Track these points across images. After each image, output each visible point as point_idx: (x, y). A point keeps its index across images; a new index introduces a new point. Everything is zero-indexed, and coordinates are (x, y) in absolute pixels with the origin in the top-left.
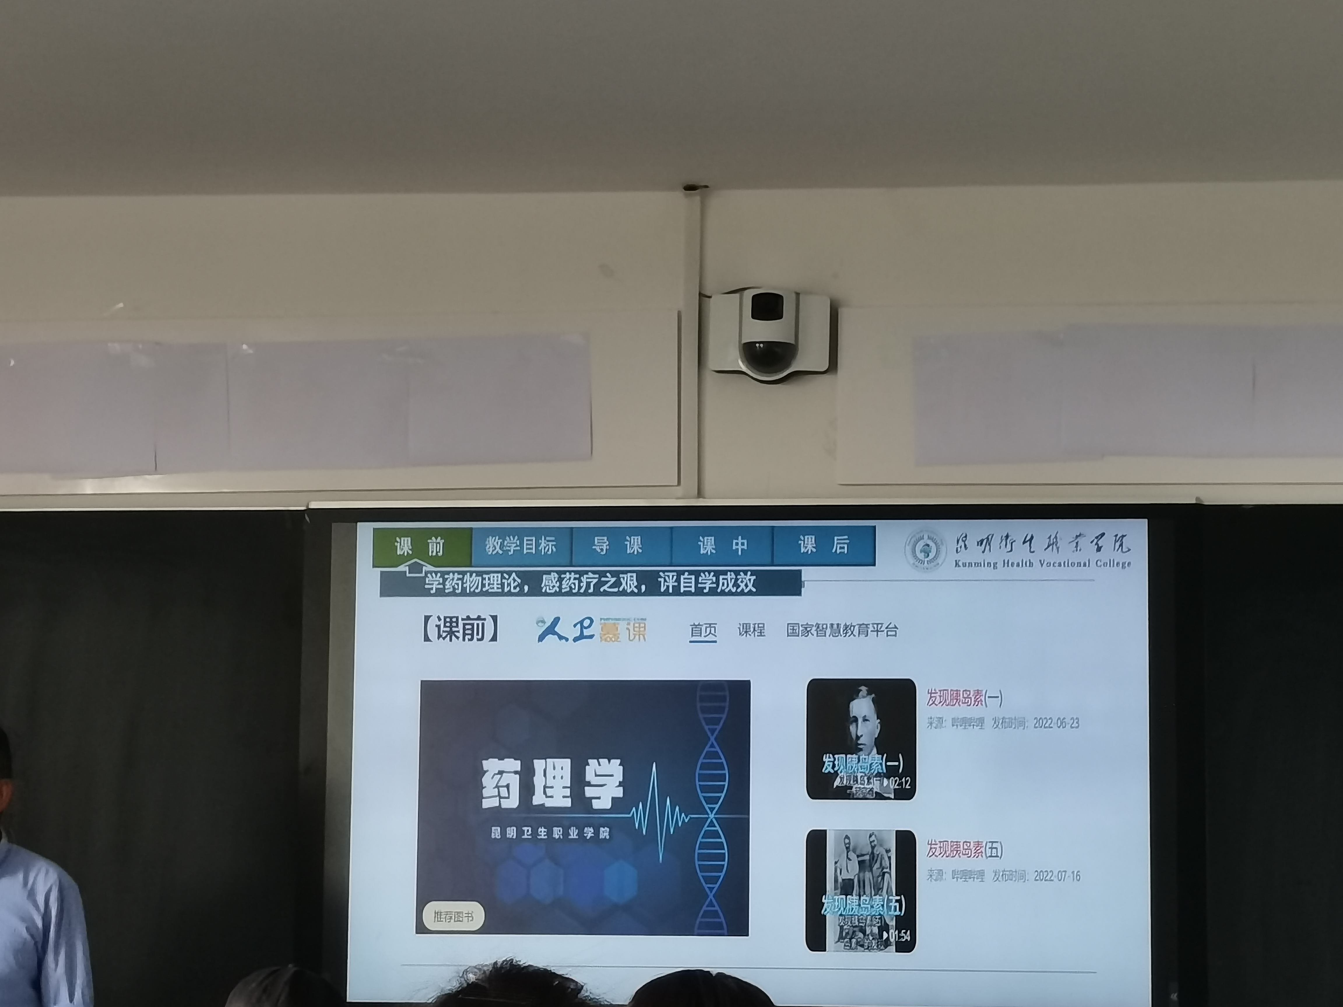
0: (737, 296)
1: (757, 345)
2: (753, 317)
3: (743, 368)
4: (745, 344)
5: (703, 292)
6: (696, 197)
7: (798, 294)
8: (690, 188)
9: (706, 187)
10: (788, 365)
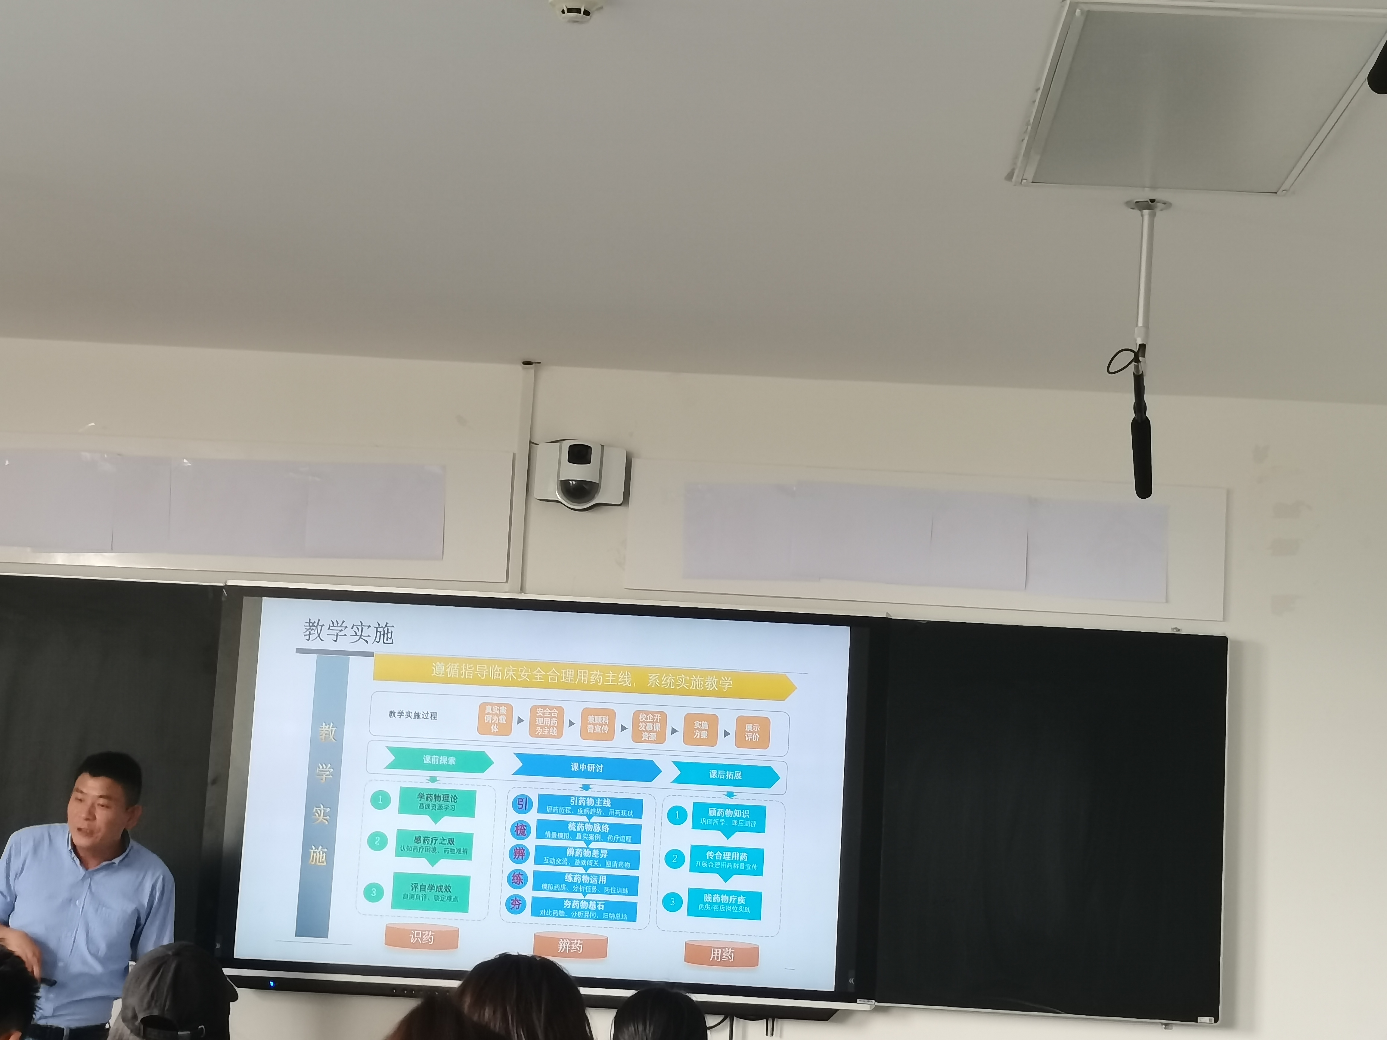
0: (558, 444)
1: (571, 482)
2: (569, 461)
3: (560, 499)
4: (561, 481)
5: (532, 441)
6: (531, 369)
7: (603, 446)
8: (527, 363)
9: (540, 363)
10: (593, 498)
